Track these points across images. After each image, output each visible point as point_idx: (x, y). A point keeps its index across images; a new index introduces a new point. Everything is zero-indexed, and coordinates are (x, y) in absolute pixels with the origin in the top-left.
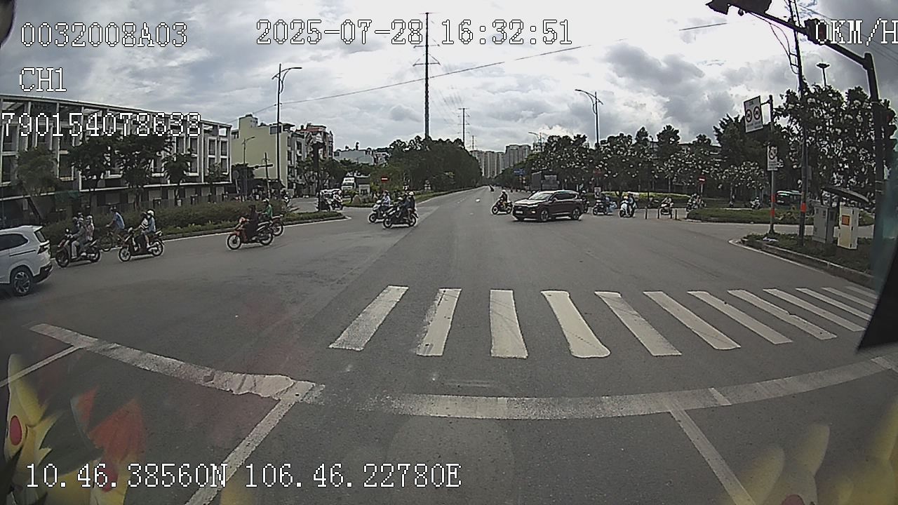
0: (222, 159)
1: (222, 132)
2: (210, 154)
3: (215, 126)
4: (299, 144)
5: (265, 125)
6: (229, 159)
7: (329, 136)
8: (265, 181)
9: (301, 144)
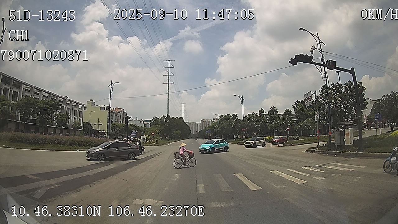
0: (79, 119)
1: (80, 106)
2: (74, 116)
3: (77, 103)
4: (112, 116)
5: (98, 106)
6: (82, 119)
7: (125, 113)
8: (98, 131)
9: (113, 116)
